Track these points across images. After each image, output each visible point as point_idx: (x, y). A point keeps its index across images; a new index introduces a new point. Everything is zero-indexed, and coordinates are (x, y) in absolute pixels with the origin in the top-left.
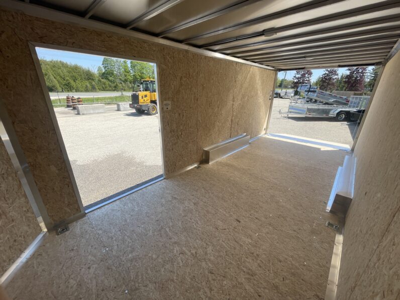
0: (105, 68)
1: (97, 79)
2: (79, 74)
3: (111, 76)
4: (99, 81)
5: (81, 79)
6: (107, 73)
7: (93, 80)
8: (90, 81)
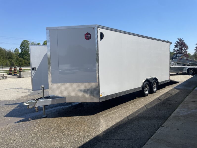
0: (22, 49)
1: (15, 58)
2: (2, 55)
3: (26, 56)
4: (17, 59)
5: (3, 58)
6: (23, 53)
7: (12, 59)
8: (10, 59)
